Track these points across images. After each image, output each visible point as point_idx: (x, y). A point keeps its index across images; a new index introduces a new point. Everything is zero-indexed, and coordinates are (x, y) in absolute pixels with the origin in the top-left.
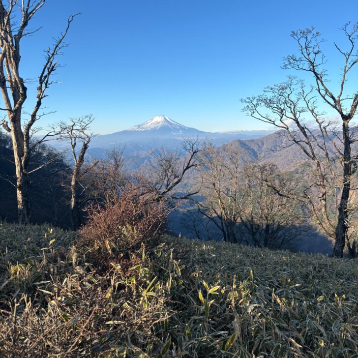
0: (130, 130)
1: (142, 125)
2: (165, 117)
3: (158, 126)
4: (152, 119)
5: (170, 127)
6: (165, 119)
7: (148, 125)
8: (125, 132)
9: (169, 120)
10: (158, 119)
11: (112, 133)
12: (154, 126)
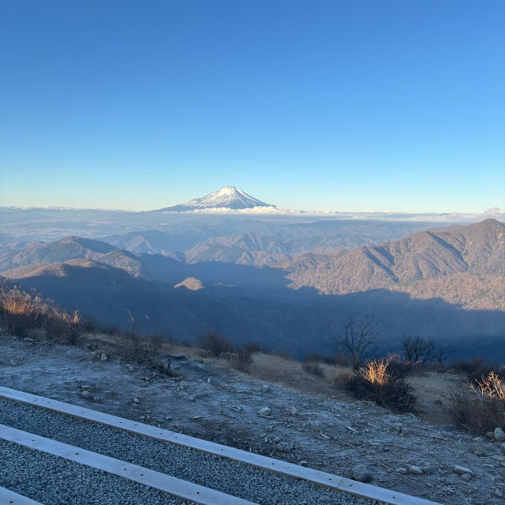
0: (187, 205)
1: (204, 198)
2: (237, 188)
3: (226, 202)
4: (218, 192)
5: (244, 203)
6: (236, 191)
7: (212, 199)
8: (179, 208)
9: (242, 193)
10: (227, 191)
11: (159, 209)
12: (221, 201)
